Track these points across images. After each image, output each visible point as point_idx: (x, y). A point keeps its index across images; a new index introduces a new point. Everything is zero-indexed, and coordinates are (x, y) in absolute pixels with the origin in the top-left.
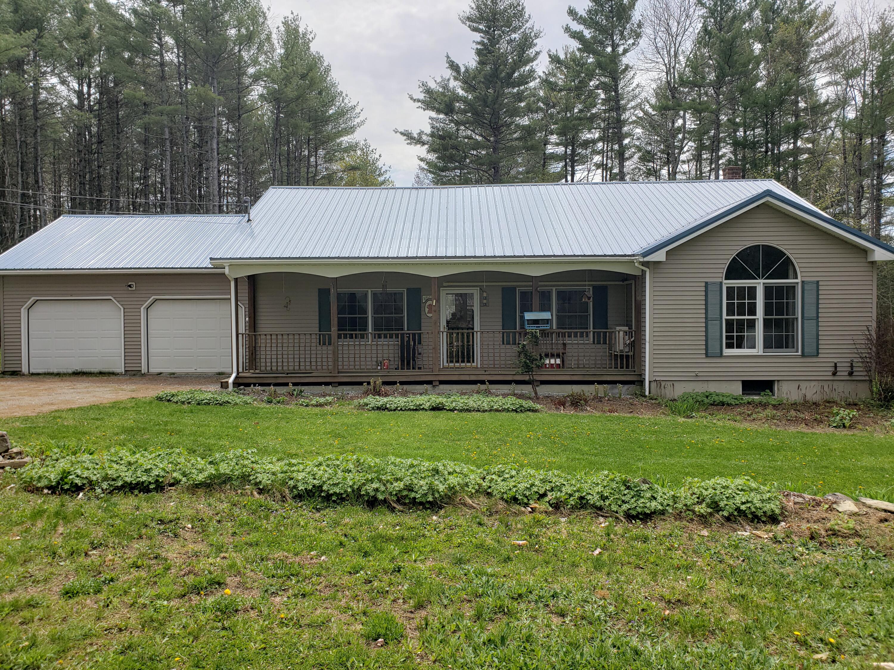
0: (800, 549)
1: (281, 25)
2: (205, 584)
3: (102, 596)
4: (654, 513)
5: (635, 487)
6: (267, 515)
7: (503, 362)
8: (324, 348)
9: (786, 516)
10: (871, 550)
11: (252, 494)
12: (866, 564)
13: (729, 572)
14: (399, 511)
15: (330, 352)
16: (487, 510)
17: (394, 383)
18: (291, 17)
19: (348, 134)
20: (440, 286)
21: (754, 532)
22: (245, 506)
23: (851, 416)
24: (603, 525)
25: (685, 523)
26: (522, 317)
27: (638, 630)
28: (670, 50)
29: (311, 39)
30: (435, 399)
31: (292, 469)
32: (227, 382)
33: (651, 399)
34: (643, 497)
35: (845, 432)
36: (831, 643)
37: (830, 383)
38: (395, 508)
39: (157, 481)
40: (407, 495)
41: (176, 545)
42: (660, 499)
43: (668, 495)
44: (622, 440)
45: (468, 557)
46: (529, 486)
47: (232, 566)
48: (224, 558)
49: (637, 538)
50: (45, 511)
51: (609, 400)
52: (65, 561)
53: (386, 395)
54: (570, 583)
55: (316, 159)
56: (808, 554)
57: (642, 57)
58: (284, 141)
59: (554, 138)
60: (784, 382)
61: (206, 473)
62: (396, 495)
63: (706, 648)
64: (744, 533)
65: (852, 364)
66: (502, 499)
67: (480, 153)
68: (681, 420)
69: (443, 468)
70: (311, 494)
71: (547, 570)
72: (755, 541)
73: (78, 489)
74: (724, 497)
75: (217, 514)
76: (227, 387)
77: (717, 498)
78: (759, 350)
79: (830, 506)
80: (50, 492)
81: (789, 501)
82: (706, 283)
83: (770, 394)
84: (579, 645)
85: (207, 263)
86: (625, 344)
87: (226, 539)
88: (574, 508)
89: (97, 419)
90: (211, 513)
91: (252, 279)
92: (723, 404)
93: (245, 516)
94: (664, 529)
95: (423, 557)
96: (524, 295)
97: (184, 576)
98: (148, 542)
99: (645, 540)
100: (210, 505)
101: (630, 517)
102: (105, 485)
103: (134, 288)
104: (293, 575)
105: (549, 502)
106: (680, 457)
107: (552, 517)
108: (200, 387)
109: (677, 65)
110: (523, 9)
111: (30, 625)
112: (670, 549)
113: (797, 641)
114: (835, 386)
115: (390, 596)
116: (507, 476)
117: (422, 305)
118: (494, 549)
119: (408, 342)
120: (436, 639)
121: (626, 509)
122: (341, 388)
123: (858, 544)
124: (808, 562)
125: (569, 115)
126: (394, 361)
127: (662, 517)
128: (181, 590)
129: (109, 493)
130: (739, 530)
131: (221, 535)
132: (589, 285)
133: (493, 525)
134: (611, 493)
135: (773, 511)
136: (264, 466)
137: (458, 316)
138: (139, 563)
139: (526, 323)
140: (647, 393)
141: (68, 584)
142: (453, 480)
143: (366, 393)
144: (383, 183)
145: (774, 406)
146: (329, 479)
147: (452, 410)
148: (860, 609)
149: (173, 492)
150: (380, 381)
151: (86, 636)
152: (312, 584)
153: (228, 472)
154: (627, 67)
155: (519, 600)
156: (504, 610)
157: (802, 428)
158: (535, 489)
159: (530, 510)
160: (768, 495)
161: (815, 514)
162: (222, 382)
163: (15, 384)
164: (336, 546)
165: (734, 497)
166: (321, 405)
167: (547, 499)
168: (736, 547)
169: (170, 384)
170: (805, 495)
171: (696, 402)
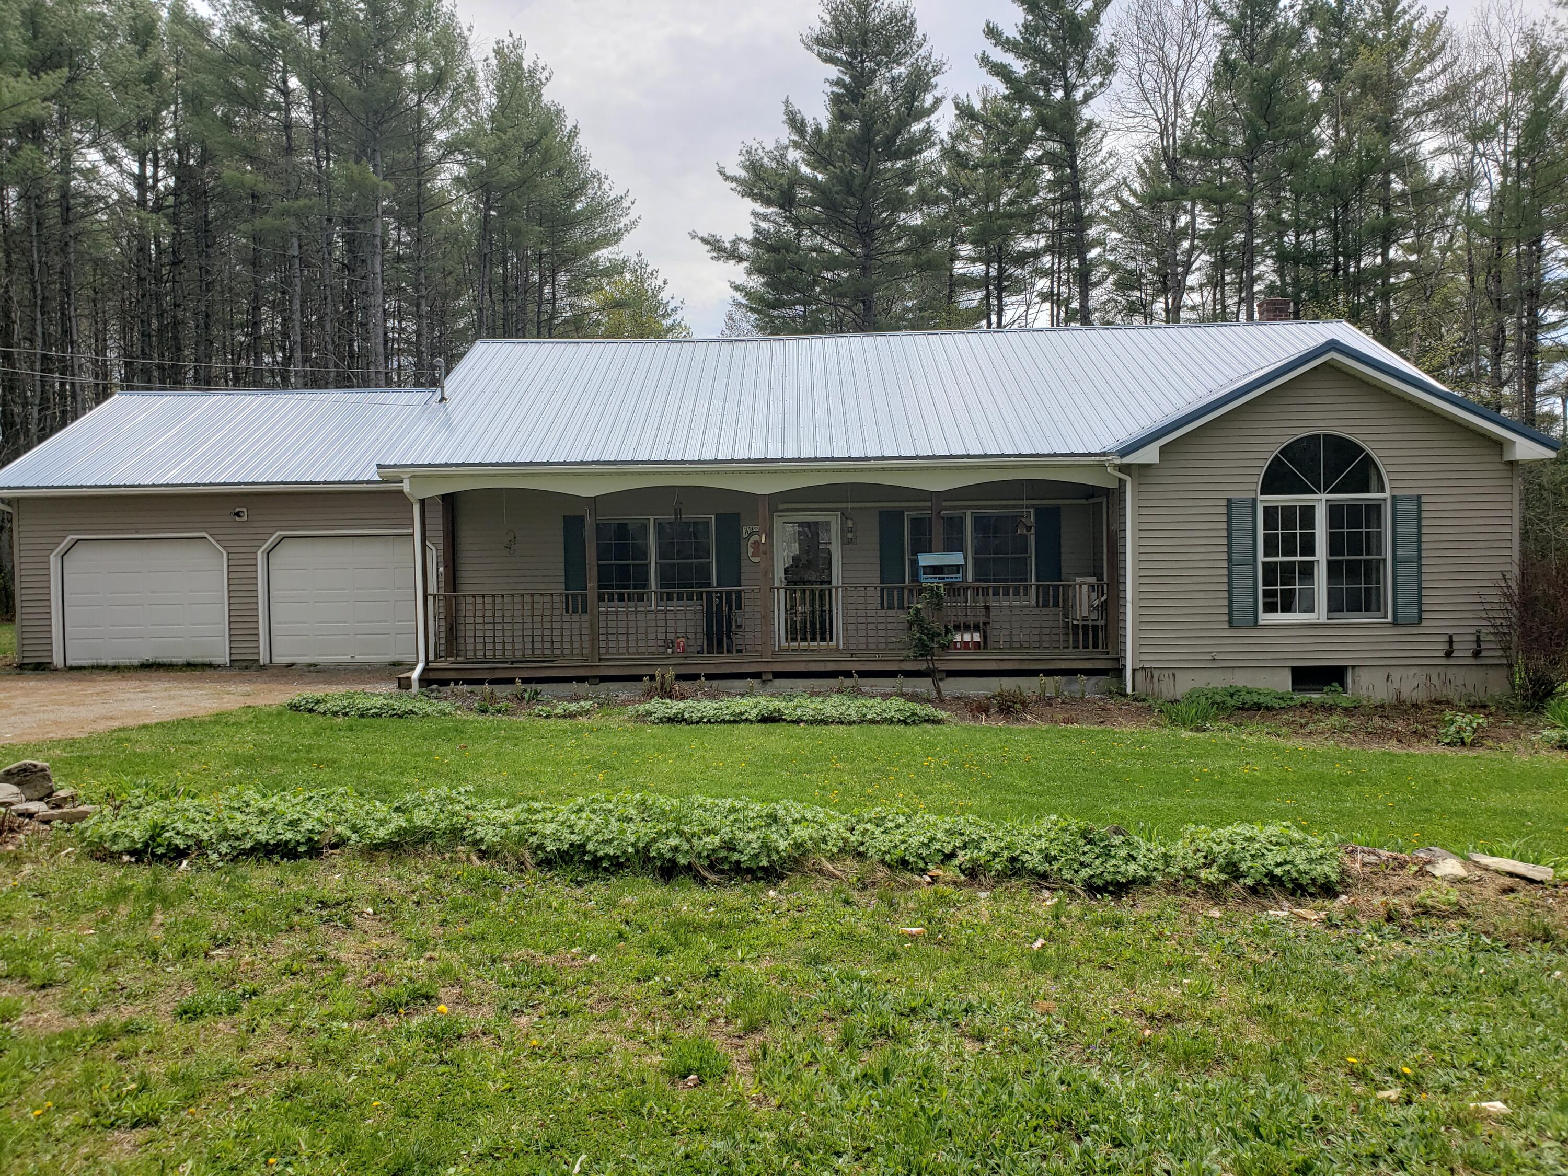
0: (1369, 936)
1: (492, 55)
2: (405, 998)
3: (242, 1017)
4: (1132, 882)
5: (1102, 840)
6: (496, 893)
7: (882, 640)
8: (576, 618)
9: (1349, 886)
10: (1484, 938)
11: (468, 859)
12: (1473, 958)
13: (1250, 971)
14: (713, 883)
15: (584, 625)
16: (858, 880)
17: (696, 677)
18: (508, 40)
19: (609, 244)
20: (773, 509)
21: (1295, 911)
22: (458, 879)
23: (1475, 725)
24: (1048, 903)
25: (1183, 897)
26: (914, 563)
27: (1101, 1060)
28: (1166, 95)
29: (544, 81)
30: (767, 703)
31: (534, 818)
32: (409, 678)
33: (1136, 700)
34: (1114, 857)
35: (1465, 752)
36: (1405, 1075)
37: (1442, 670)
38: (706, 878)
39: (310, 840)
40: (726, 858)
41: (351, 941)
42: (1142, 860)
43: (1155, 852)
44: (1084, 770)
45: (828, 954)
46: (926, 841)
47: (444, 972)
48: (431, 959)
49: (1103, 922)
50: (129, 889)
51: (1063, 702)
52: (174, 965)
53: (683, 698)
54: (993, 991)
55: (553, 288)
56: (1380, 944)
57: (1118, 108)
58: (497, 257)
59: (966, 250)
60: (1365, 670)
61: (392, 825)
62: (708, 857)
63: (1207, 1082)
64: (1278, 913)
65: (1478, 637)
66: (883, 862)
67: (839, 275)
68: (1186, 734)
69: (784, 812)
70: (567, 858)
71: (956, 972)
72: (1296, 926)
73: (180, 854)
74: (1247, 855)
75: (413, 892)
76: (409, 687)
77: (1235, 857)
78: (1320, 614)
79: (1421, 869)
80: (133, 860)
81: (1355, 861)
82: (1229, 501)
83: (1340, 689)
84: (1007, 1081)
85: (372, 474)
86: (1091, 606)
87: (431, 930)
88: (1001, 876)
89: (191, 743)
90: (403, 890)
91: (450, 501)
92: (1258, 707)
93: (459, 892)
94: (1149, 907)
95: (754, 955)
96: (917, 523)
97: (369, 986)
98: (305, 936)
99: (1118, 924)
100: (400, 878)
101: (1092, 889)
102: (224, 848)
103: (245, 518)
104: (544, 983)
105: (960, 867)
106: (1182, 796)
107: (965, 891)
108: (362, 687)
109: (1179, 121)
110: (912, 23)
111: (133, 1061)
112: (1156, 939)
113: (1352, 1073)
114: (1450, 675)
115: (704, 1014)
116: (890, 825)
117: (743, 542)
118: (870, 940)
119: (720, 606)
120: (780, 1074)
121: (1087, 876)
122: (604, 686)
123: (1464, 928)
124: (1380, 956)
125: (991, 208)
126: (695, 639)
127: (1146, 889)
128: (366, 1008)
129: (232, 860)
130: (1271, 908)
131: (423, 923)
132: (1028, 507)
133: (868, 905)
134: (1062, 851)
135: (1327, 877)
136: (487, 814)
137: (803, 561)
138: (296, 967)
139: (921, 572)
140: (1129, 690)
141: (185, 1000)
142: (801, 833)
143: (649, 695)
144: (670, 329)
145: (1346, 709)
146: (596, 833)
147: (797, 722)
148: (1458, 1025)
149: (337, 857)
150: (671, 673)
151: (225, 1074)
152: (578, 997)
153: (427, 823)
154: (1091, 125)
155: (912, 1018)
156: (887, 1032)
157: (1392, 746)
158: (938, 846)
159: (929, 879)
160: (1320, 851)
161: (1396, 881)
162: (399, 679)
163: (43, 684)
164: (613, 938)
165: (1263, 854)
166: (572, 716)
167: (956, 862)
168: (1265, 934)
169: (310, 683)
170: (1381, 852)
171: (1213, 704)
